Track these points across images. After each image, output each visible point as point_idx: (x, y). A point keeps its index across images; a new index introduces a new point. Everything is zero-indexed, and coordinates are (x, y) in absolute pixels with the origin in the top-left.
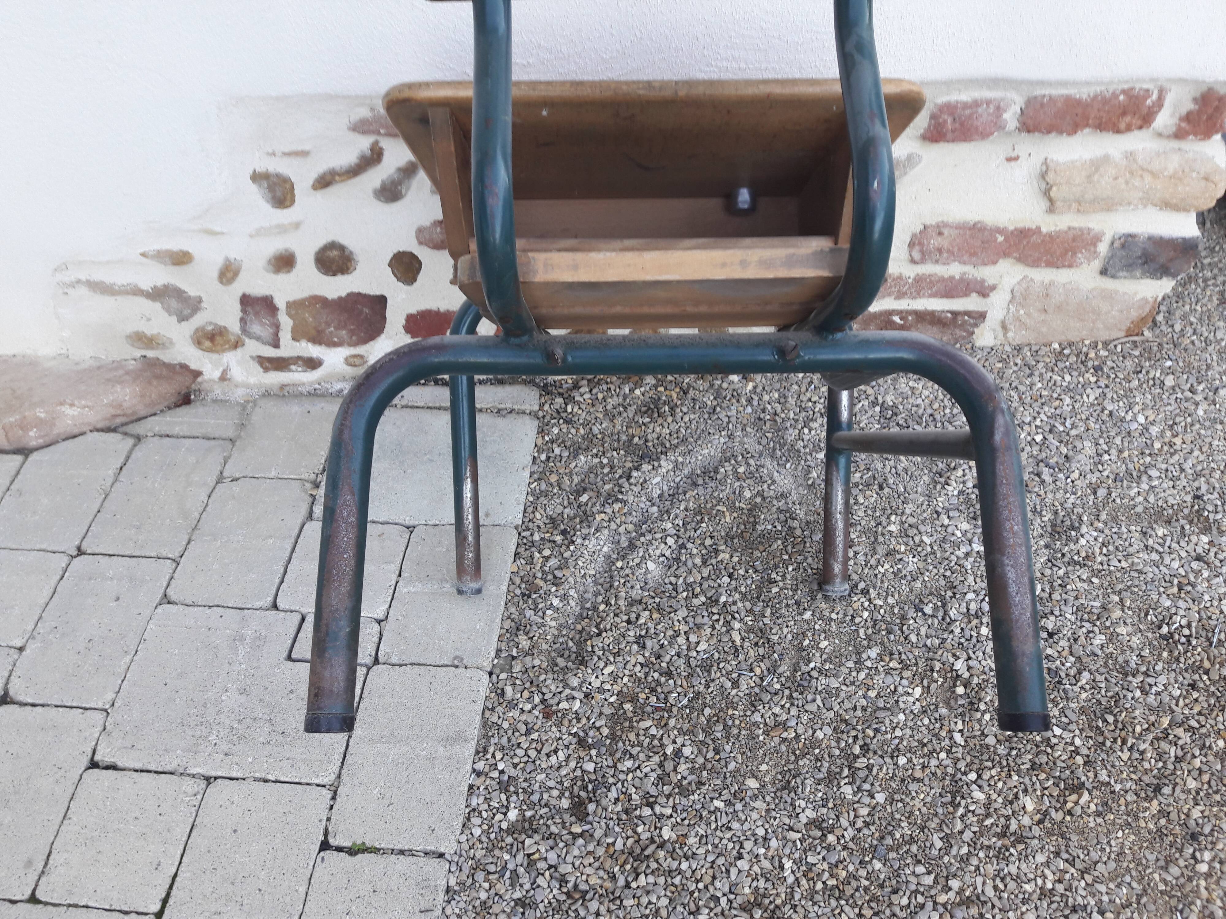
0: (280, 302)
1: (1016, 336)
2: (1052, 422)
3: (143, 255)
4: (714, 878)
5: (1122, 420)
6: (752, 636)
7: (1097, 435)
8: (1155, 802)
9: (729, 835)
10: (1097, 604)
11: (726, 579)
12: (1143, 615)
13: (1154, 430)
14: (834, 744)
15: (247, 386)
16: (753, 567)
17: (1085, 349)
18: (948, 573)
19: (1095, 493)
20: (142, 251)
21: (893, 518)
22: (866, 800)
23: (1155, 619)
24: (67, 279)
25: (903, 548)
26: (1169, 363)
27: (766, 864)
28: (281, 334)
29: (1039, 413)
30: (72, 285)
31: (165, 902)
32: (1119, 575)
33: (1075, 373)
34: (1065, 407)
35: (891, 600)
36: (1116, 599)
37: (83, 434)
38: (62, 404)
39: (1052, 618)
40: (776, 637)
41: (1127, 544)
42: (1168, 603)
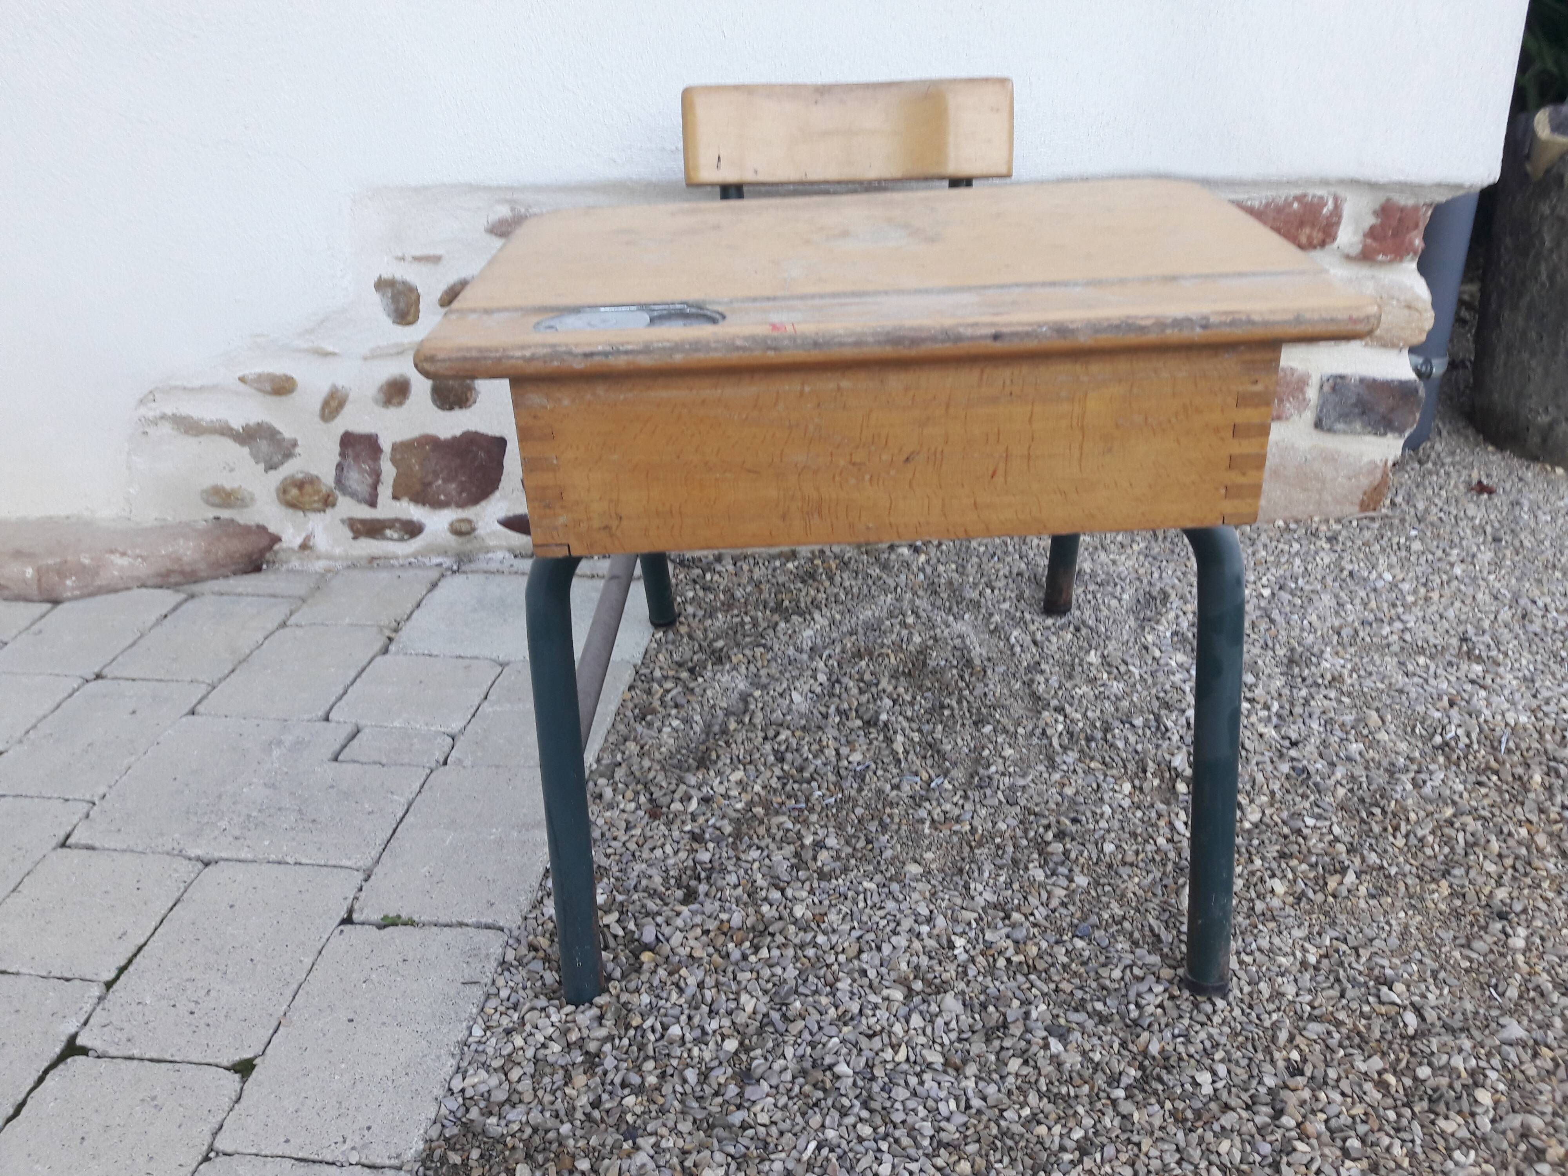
0: (386, 445)
2: (1281, 581)
3: (242, 380)
4: (861, 951)
5: (1366, 578)
6: (918, 749)
7: (1336, 590)
8: (1444, 883)
9: (882, 913)
12: (1409, 728)
13: (1405, 587)
14: (1019, 833)
17: (1314, 524)
18: (1162, 695)
19: (1339, 634)
20: (241, 374)
22: (1064, 882)
23: (1424, 733)
24: (151, 414)
26: (1414, 533)
27: (931, 943)
28: (380, 489)
30: (155, 422)
31: (122, 970)
33: (1305, 543)
34: (1296, 569)
37: (128, 588)
38: (112, 552)
42: (1437, 715)
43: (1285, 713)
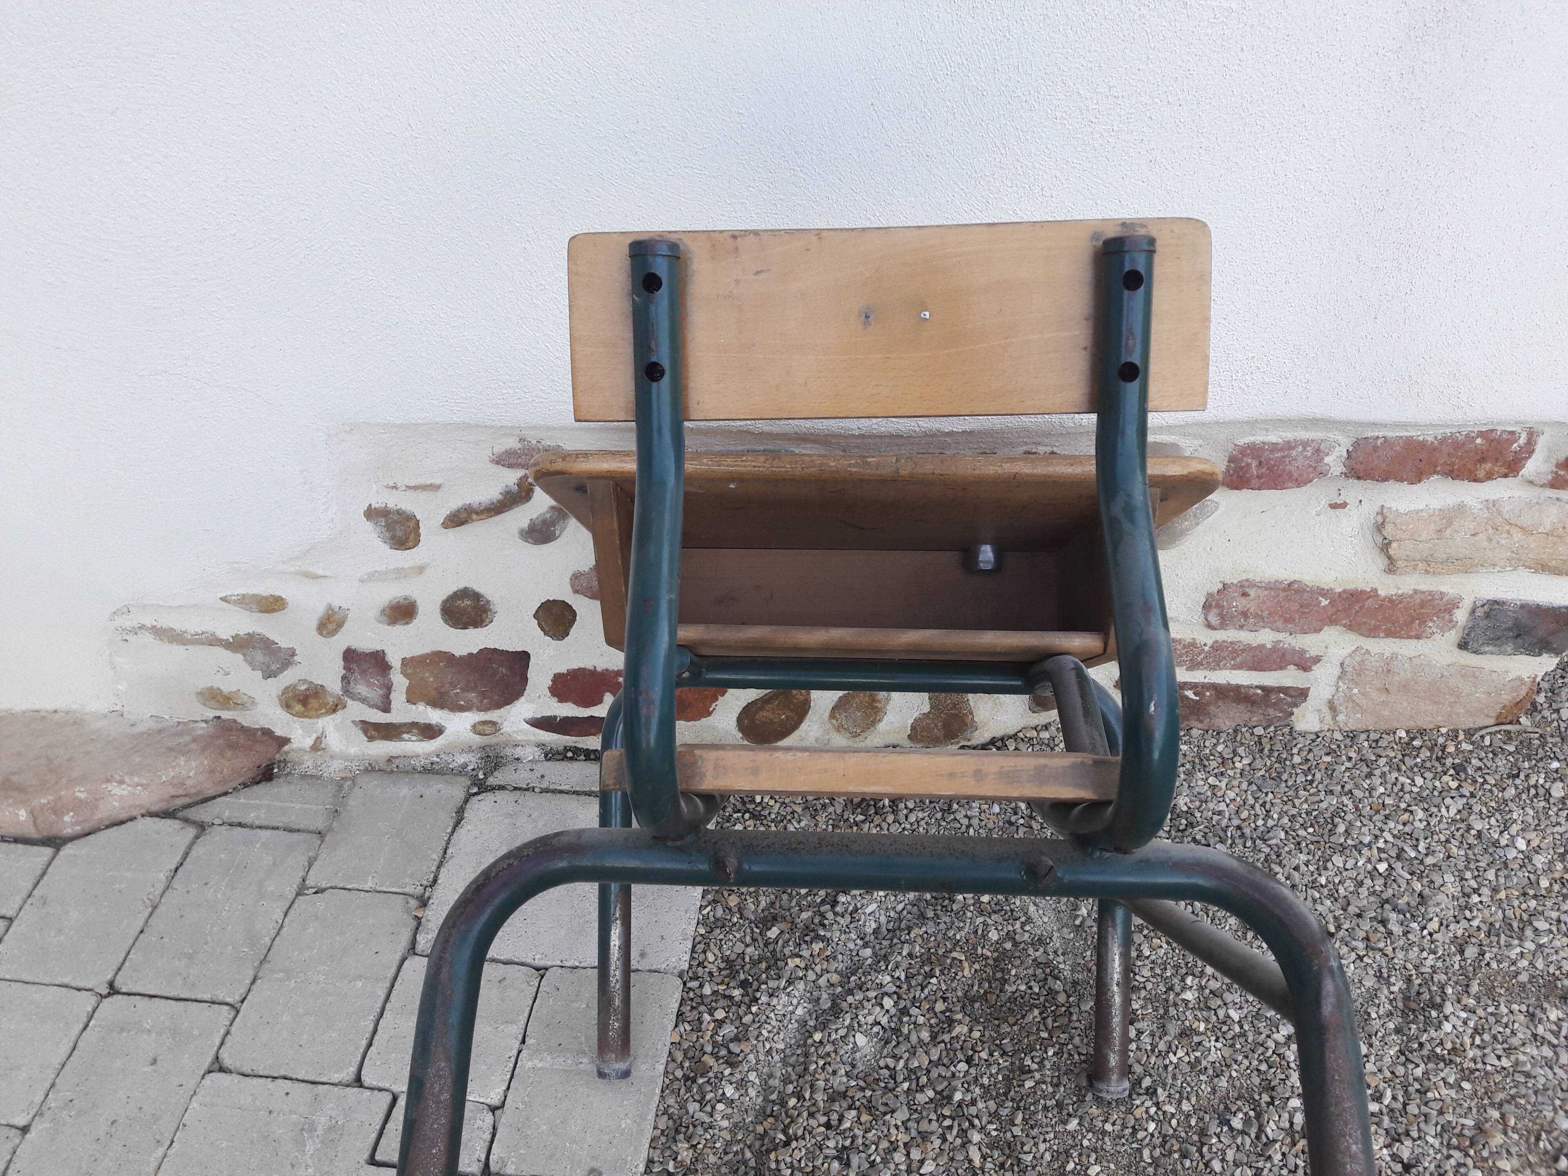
0: (394, 659)
1: (1349, 720)
2: (1400, 843)
3: (224, 599)
5: (1496, 844)
6: (996, 1154)
7: (1461, 866)
10: (1470, 1122)
11: (963, 1066)
12: (1532, 1140)
13: (1540, 861)
15: (346, 758)
16: (999, 1046)
17: (1441, 740)
18: (1264, 1067)
19: (1462, 952)
20: (223, 595)
21: (1189, 980)
24: (128, 624)
25: (1202, 1027)
26: (1555, 765)
28: (393, 696)
29: (1382, 830)
30: (134, 631)
32: (1498, 1078)
33: (1429, 775)
34: (1417, 824)
35: (1186, 1106)
36: (1496, 1114)
37: (132, 819)
38: (108, 781)
39: (1408, 1143)
40: (1029, 1158)
41: (1508, 1031)
43: (1398, 1106)
